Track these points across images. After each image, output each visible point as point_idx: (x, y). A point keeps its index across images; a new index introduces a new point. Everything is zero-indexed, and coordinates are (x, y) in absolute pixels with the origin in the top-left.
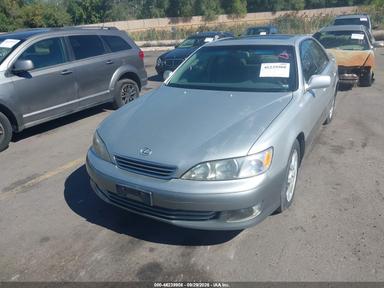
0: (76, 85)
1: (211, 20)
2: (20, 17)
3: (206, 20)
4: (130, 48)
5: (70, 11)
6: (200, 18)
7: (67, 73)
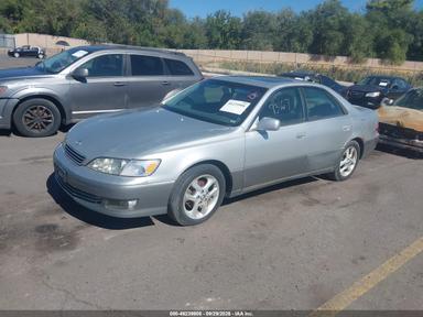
0: (126, 97)
1: (357, 62)
2: (162, 34)
3: (351, 62)
4: (191, 73)
5: (208, 34)
6: (345, 58)
7: (119, 85)
